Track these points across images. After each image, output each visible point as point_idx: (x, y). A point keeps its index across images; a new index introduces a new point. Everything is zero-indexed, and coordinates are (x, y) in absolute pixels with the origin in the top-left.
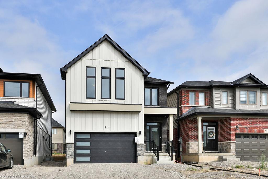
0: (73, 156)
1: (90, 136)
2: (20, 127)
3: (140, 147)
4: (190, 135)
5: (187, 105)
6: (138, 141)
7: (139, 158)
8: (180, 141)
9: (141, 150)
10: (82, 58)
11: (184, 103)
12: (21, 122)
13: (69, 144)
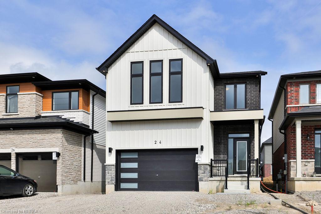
0: (114, 182)
1: (137, 155)
2: (53, 146)
3: (203, 169)
4: (292, 150)
5: (295, 104)
6: (200, 159)
7: (201, 184)
8: (285, 159)
9: (204, 173)
10: (126, 52)
11: (290, 101)
12: (55, 140)
13: (109, 166)
